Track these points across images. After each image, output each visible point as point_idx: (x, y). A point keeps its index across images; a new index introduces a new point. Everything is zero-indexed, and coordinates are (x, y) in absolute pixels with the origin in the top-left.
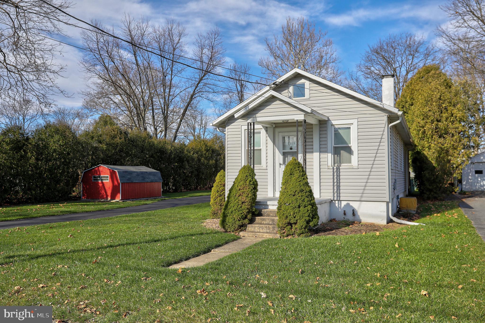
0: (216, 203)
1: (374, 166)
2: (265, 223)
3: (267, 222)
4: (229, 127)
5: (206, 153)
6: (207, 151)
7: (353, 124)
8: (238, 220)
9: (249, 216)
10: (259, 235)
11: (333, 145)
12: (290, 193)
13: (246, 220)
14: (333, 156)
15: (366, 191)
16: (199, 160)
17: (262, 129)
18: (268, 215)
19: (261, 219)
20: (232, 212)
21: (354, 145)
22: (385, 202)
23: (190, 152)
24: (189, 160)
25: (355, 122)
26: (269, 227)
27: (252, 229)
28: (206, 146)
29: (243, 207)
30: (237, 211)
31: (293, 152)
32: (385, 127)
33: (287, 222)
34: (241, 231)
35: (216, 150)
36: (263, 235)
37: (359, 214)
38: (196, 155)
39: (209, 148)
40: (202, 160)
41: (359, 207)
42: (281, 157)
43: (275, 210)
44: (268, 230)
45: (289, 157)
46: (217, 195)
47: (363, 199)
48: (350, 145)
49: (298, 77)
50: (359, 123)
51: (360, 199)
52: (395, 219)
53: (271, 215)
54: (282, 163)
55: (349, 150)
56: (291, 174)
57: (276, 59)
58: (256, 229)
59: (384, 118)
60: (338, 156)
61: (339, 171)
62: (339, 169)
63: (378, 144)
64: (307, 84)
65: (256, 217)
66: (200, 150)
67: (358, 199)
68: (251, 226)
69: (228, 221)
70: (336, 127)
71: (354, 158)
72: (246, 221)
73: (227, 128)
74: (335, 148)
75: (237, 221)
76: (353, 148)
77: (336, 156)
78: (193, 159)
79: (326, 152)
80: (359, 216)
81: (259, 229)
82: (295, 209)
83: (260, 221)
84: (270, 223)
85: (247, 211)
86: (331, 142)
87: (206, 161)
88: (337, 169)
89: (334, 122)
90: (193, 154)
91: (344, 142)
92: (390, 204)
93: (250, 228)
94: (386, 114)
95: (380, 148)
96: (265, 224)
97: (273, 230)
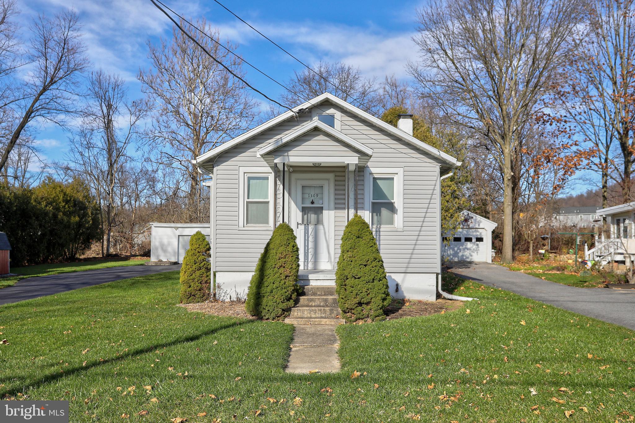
0: (194, 279)
1: (423, 229)
2: (313, 304)
3: (317, 303)
4: (219, 168)
5: (65, 206)
6: (66, 203)
7: (397, 174)
8: (282, 302)
9: (294, 296)
10: (315, 321)
11: (372, 200)
12: (360, 263)
13: (291, 301)
14: (371, 214)
15: (412, 261)
16: (55, 216)
17: (271, 173)
18: (314, 294)
19: (308, 300)
20: (272, 292)
21: (398, 200)
22: (435, 273)
23: (40, 203)
24: (40, 215)
25: (400, 171)
26: (324, 310)
27: (299, 314)
28: (65, 194)
29: (286, 284)
30: (279, 288)
31: (314, 207)
32: (436, 181)
33: (357, 302)
34: (285, 317)
35: (80, 202)
36: (321, 321)
37: (403, 289)
38: (50, 208)
39: (69, 198)
40: (59, 217)
41: (403, 280)
42: (300, 214)
43: (334, 287)
44: (323, 314)
45: (309, 215)
46: (194, 267)
47: (409, 270)
48: (392, 201)
49: (325, 105)
50: (406, 173)
51: (406, 270)
52: (445, 294)
53: (318, 293)
54: (300, 222)
55: (391, 207)
56: (358, 237)
57: (162, 73)
58: (306, 313)
59: (437, 168)
60: (377, 215)
61: (379, 234)
62: (380, 232)
63: (428, 201)
64: (338, 115)
65: (301, 297)
66: (54, 201)
67: (403, 270)
68: (298, 310)
69: (265, 304)
70: (376, 176)
71: (398, 219)
72: (291, 303)
73: (215, 169)
74: (373, 203)
75: (280, 303)
76: (396, 205)
77: (375, 214)
78: (46, 214)
79: (363, 208)
80: (403, 292)
81: (310, 313)
82: (369, 283)
83: (306, 303)
84: (322, 304)
85: (293, 288)
86: (369, 197)
87: (65, 218)
88: (376, 231)
89: (373, 170)
90: (46, 206)
91: (384, 197)
92: (440, 276)
93: (295, 312)
94: (437, 164)
95: (431, 206)
96: (314, 306)
97: (330, 314)
